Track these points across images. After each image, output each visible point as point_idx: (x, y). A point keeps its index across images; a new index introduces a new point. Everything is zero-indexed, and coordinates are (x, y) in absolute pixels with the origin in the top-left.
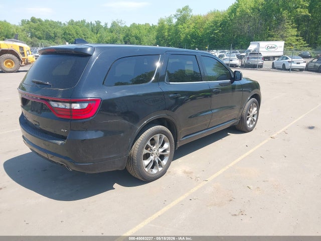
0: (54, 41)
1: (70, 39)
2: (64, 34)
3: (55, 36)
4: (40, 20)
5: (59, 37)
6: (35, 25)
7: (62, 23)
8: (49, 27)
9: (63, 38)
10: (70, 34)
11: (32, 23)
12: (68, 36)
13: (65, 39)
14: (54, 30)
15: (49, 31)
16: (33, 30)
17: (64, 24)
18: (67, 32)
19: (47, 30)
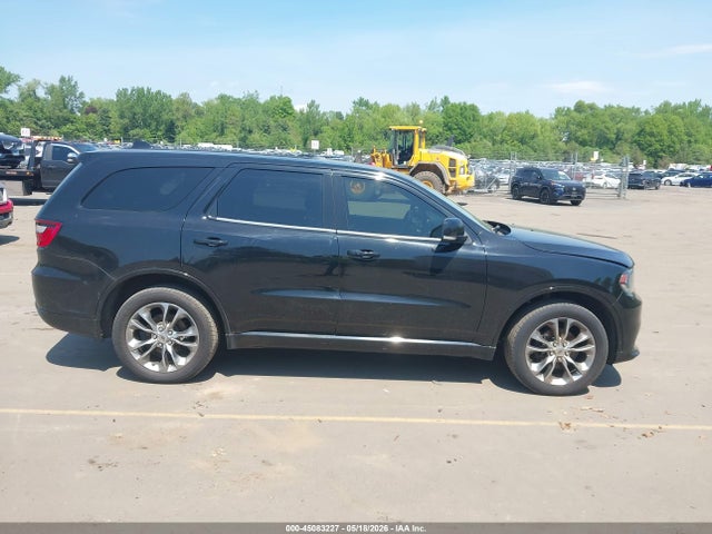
0: (611, 149)
1: (651, 146)
2: (639, 134)
3: (618, 139)
4: (592, 107)
5: (626, 140)
6: (579, 117)
7: (643, 110)
8: (607, 119)
9: (635, 142)
10: (652, 134)
11: (575, 114)
12: (648, 138)
13: (639, 145)
14: (619, 125)
15: (608, 129)
16: (573, 127)
17: (646, 112)
18: (648, 129)
19: (602, 127)
